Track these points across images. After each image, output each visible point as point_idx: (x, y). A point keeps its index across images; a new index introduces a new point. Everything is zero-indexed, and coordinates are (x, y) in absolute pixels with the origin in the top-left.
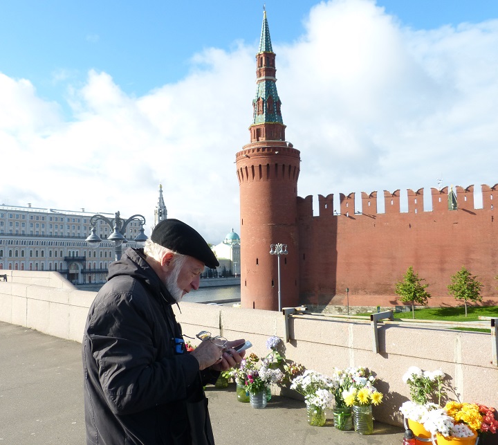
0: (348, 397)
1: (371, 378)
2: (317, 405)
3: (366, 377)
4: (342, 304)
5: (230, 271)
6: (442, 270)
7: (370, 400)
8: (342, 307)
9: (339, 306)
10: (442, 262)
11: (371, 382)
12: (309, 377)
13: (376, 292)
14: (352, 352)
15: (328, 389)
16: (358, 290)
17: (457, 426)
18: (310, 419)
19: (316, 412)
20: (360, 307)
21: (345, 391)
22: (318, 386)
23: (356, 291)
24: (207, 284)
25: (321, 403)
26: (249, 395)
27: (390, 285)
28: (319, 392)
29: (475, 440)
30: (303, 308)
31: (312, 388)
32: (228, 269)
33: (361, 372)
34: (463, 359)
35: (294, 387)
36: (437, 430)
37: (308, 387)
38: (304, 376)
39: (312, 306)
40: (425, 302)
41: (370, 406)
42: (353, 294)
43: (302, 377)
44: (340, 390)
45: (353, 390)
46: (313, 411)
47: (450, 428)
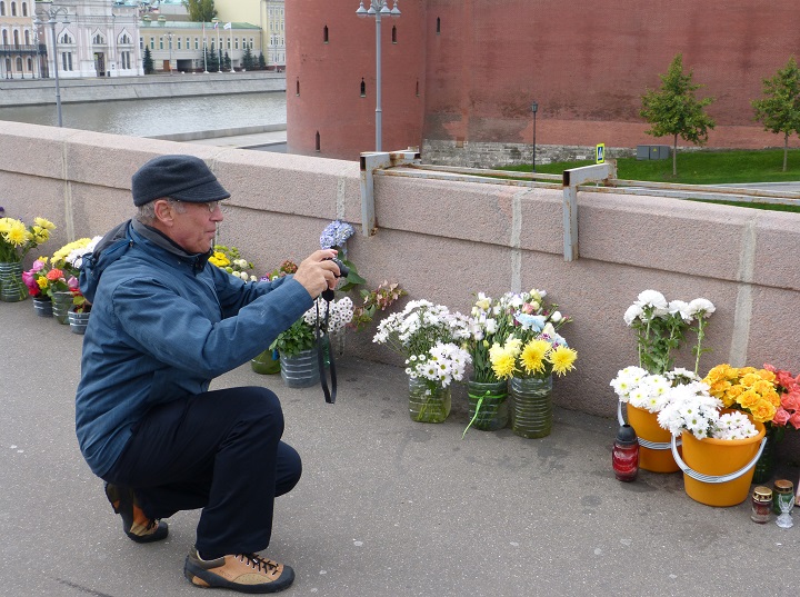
0: (501, 358)
1: (557, 316)
2: (432, 377)
3: (544, 313)
4: (520, 140)
5: (262, 58)
6: (746, 65)
7: (549, 366)
8: (520, 147)
9: (514, 145)
10: (748, 47)
11: (554, 324)
12: (415, 317)
13: (598, 114)
14: (516, 259)
15: (458, 343)
16: (559, 107)
17: (726, 417)
18: (417, 408)
19: (428, 392)
20: (560, 147)
21: (496, 345)
22: (436, 337)
23: (553, 109)
24: (206, 89)
25: (441, 372)
26: (278, 356)
27: (629, 97)
28: (439, 350)
29: (758, 444)
30: (409, 153)
31: (423, 341)
32: (255, 53)
33: (535, 304)
34: (756, 275)
35: (381, 337)
36: (684, 426)
37: (414, 339)
38: (405, 312)
39: (454, 143)
40: (700, 137)
41: (550, 379)
42: (546, 117)
43: (400, 315)
44: (486, 343)
45: (513, 343)
46: (423, 390)
47: (710, 422)
